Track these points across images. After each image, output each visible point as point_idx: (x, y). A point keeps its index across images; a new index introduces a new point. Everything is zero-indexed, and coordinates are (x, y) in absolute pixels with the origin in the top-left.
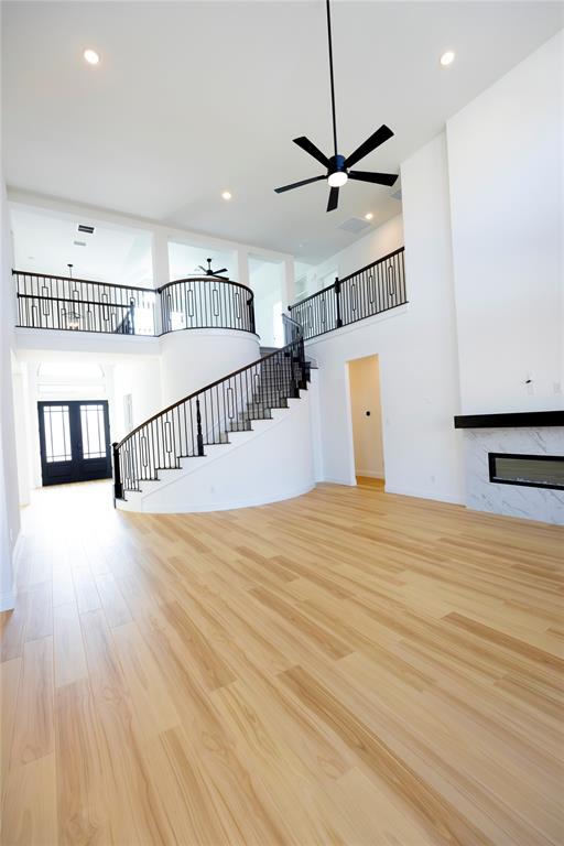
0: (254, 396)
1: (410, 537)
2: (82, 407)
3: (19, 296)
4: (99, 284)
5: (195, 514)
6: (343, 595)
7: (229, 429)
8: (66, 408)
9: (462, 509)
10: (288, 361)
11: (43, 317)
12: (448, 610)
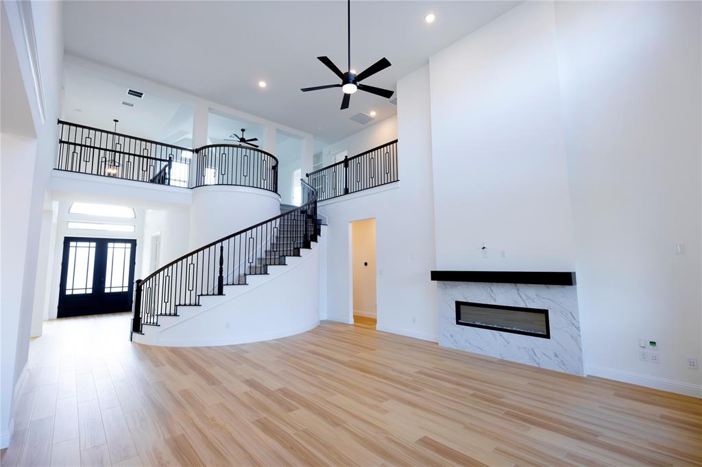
0: (272, 245)
1: (394, 370)
2: (110, 245)
3: (61, 142)
4: (142, 140)
5: (209, 347)
6: (336, 423)
7: (247, 272)
8: (94, 244)
9: (435, 346)
10: (303, 218)
11: (83, 163)
12: (421, 434)
